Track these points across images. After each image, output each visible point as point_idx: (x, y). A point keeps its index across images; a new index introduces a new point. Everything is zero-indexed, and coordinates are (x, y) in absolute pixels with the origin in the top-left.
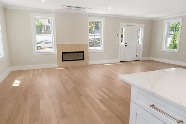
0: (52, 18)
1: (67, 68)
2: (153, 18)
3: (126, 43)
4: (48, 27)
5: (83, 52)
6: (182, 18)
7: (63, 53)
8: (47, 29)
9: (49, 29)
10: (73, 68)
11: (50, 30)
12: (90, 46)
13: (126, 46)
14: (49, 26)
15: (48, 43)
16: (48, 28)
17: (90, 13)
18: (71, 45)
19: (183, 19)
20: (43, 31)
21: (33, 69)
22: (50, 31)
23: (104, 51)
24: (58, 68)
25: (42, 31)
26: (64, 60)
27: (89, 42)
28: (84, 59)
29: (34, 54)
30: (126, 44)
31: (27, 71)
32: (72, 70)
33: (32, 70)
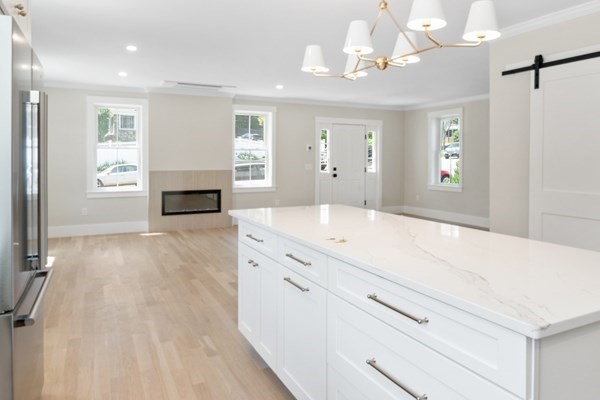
0: (141, 106)
1: (173, 233)
2: (403, 106)
3: (335, 169)
4: (127, 121)
5: (218, 192)
6: (461, 109)
7: (165, 194)
8: (124, 125)
9: (132, 126)
10: (190, 231)
11: (135, 128)
12: (238, 179)
13: (335, 176)
14: (133, 117)
15: (124, 169)
16: (129, 123)
17: (237, 95)
18: (187, 174)
19: (464, 111)
20: (109, 133)
21: (82, 235)
22: (134, 133)
23: (274, 190)
24: (150, 232)
25: (107, 132)
26: (166, 211)
27: (236, 168)
28: (219, 211)
29: (89, 196)
30: (335, 172)
31: (68, 239)
32: (185, 236)
33: (80, 237)
